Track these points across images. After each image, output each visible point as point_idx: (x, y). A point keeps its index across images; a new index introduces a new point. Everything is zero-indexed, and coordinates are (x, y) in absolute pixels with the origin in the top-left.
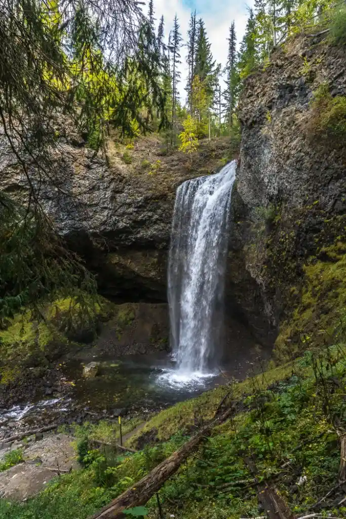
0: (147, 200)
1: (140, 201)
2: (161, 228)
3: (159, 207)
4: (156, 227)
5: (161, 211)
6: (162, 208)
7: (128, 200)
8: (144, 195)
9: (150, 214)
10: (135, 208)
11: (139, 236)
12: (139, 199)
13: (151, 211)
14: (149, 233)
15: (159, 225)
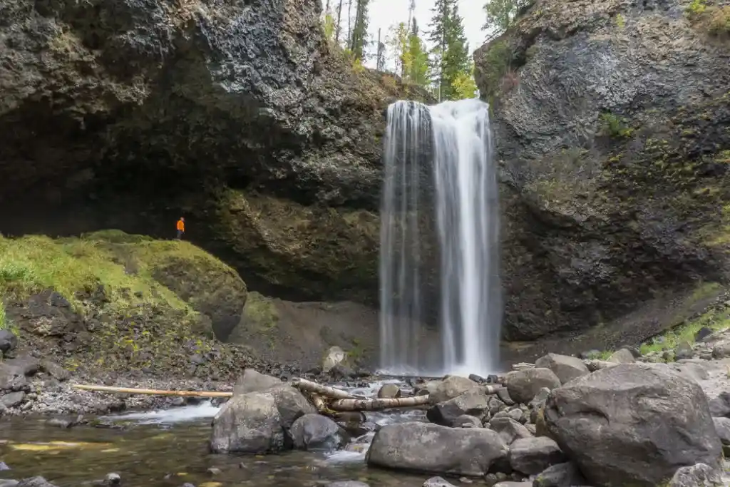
0: (347, 104)
1: (338, 102)
2: (347, 162)
3: (357, 124)
4: (339, 157)
5: (357, 132)
6: (360, 127)
7: (322, 92)
8: (344, 96)
9: (340, 131)
10: (327, 110)
11: (305, 165)
12: (338, 98)
13: (342, 125)
14: (323, 166)
15: (344, 155)
